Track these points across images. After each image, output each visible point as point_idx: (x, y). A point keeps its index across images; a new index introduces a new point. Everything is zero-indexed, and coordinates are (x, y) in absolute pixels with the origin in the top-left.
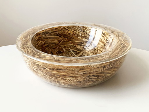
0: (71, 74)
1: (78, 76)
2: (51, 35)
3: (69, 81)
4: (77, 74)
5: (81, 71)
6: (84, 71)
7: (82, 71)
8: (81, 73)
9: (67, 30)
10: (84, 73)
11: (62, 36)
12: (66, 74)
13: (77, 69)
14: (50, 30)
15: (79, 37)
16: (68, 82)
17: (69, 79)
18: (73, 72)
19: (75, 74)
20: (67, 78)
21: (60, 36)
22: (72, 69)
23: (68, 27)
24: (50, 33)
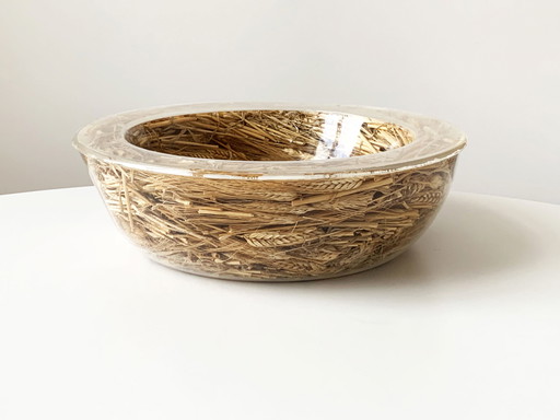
0: (266, 216)
1: (288, 221)
2: (190, 139)
3: (259, 245)
4: (287, 214)
5: (297, 203)
6: (310, 205)
7: (302, 202)
8: (300, 212)
9: (245, 124)
10: (310, 209)
11: (228, 147)
12: (250, 215)
13: (285, 194)
14: (188, 121)
15: (286, 150)
16: (256, 249)
17: (260, 235)
18: (272, 208)
19: (280, 214)
20: (253, 235)
21: (220, 146)
22: (269, 194)
23: (249, 116)
24: (187, 132)
